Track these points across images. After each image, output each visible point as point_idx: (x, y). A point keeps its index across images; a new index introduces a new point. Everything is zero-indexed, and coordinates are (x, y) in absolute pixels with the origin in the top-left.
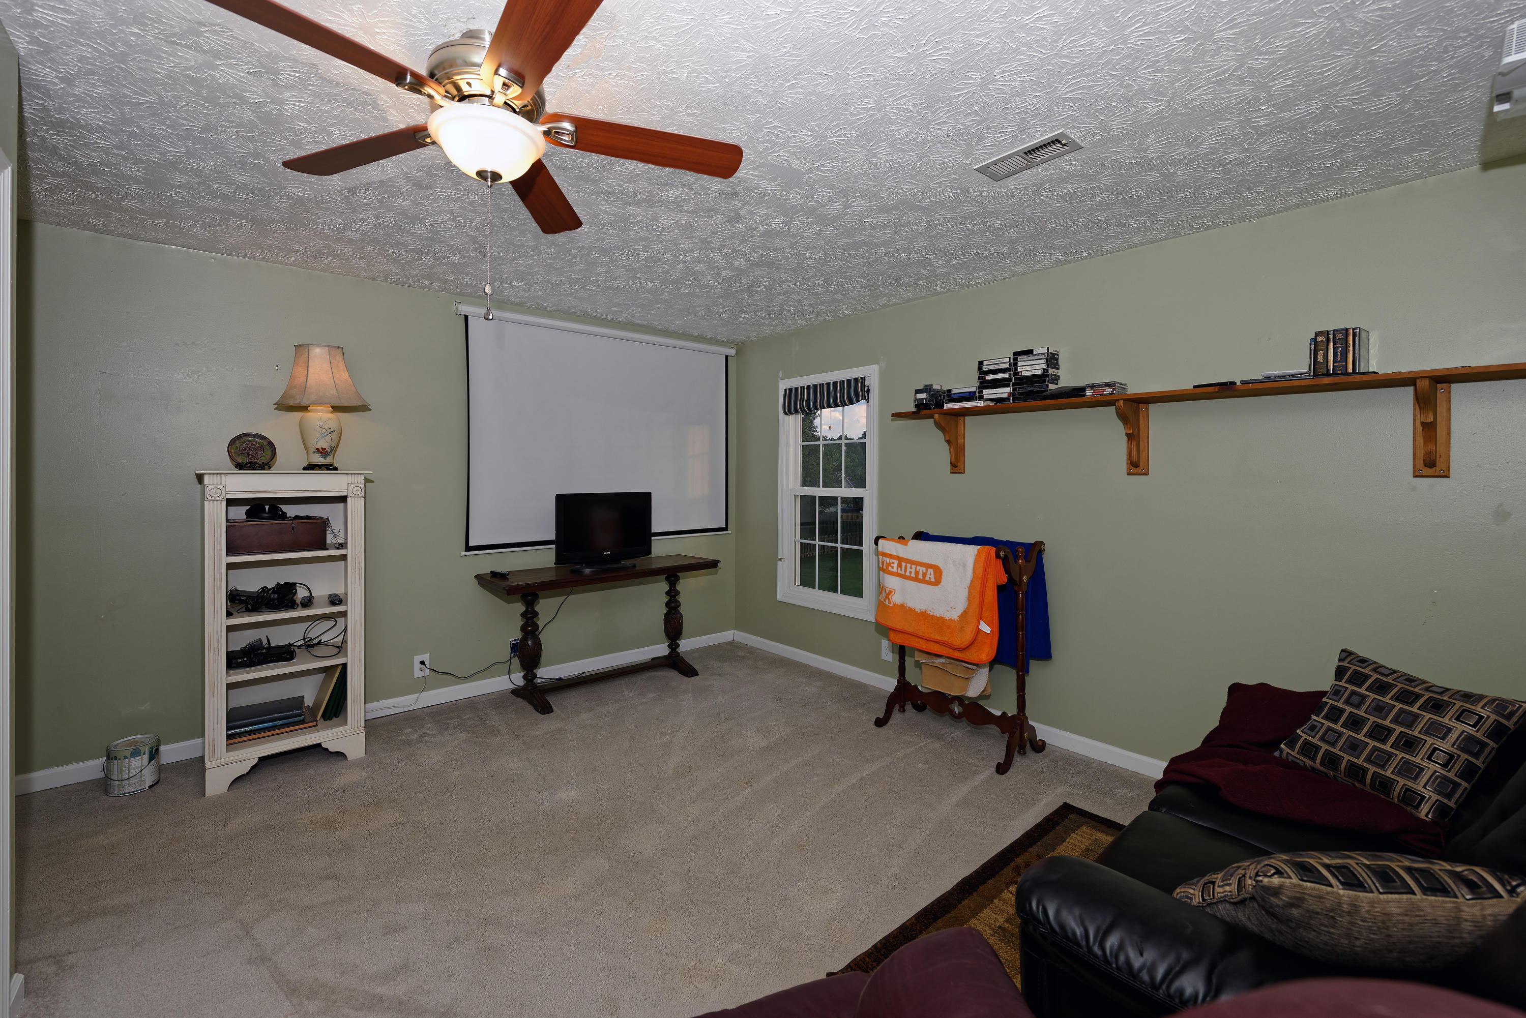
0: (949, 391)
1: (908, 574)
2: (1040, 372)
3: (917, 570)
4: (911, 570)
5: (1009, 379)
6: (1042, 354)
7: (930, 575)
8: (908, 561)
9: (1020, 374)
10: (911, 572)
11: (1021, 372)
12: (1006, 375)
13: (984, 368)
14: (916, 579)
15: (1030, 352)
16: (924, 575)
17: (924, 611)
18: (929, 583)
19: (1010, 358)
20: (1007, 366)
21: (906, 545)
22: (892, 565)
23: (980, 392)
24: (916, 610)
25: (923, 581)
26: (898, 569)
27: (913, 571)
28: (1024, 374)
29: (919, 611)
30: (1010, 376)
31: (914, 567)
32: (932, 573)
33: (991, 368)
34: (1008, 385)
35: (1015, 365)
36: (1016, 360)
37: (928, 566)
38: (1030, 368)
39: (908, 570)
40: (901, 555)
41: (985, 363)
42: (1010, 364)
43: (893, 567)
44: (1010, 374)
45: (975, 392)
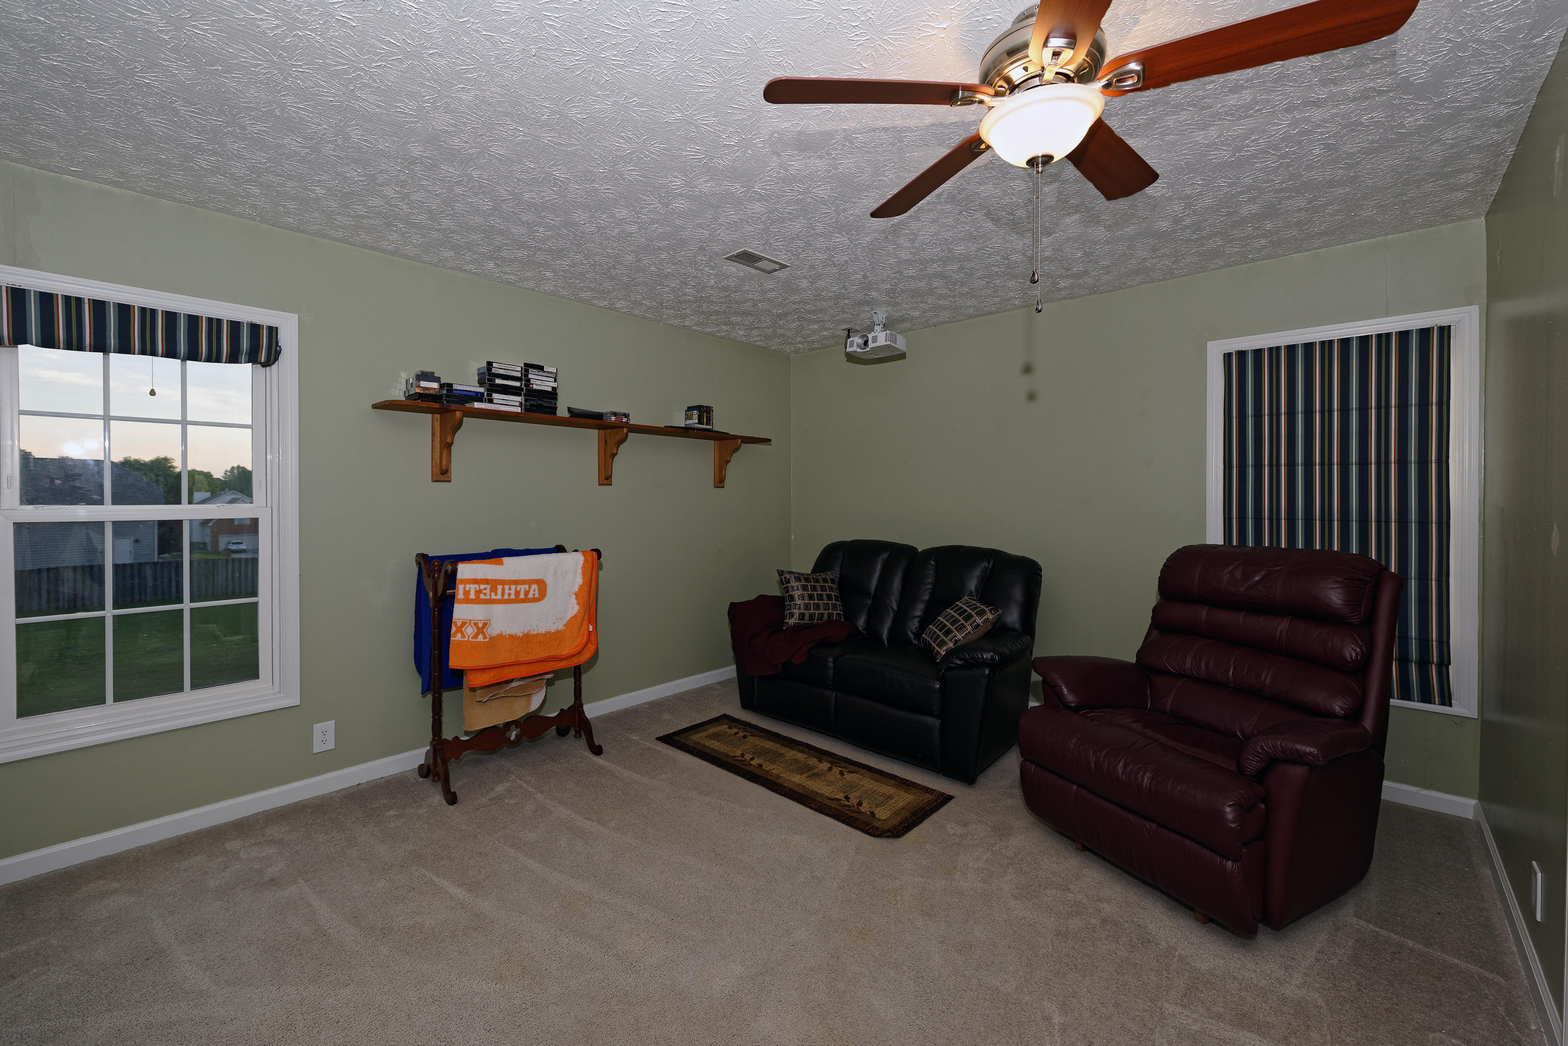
0: (450, 385)
1: (506, 597)
2: (550, 389)
3: (518, 589)
4: (510, 591)
5: (520, 389)
6: (552, 373)
7: (534, 591)
8: (503, 582)
9: (531, 386)
10: (509, 594)
11: (533, 384)
12: (517, 384)
13: (494, 370)
14: (517, 600)
15: (540, 368)
16: (527, 593)
17: (526, 633)
18: (535, 600)
19: (522, 368)
20: (518, 374)
21: (502, 564)
22: (483, 591)
23: (490, 395)
24: (518, 635)
25: (526, 600)
26: (490, 595)
27: (513, 592)
28: (535, 387)
29: (521, 635)
30: (521, 385)
31: (513, 587)
32: (536, 589)
33: (502, 372)
34: (519, 395)
35: (526, 375)
36: (527, 371)
37: (530, 582)
38: (540, 383)
39: (507, 591)
40: (490, 577)
41: (494, 365)
42: (522, 374)
43: (485, 594)
44: (522, 384)
45: (483, 394)
